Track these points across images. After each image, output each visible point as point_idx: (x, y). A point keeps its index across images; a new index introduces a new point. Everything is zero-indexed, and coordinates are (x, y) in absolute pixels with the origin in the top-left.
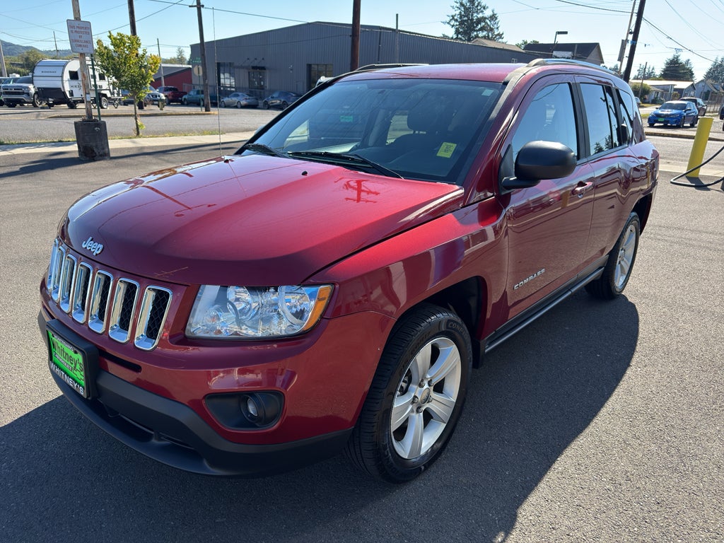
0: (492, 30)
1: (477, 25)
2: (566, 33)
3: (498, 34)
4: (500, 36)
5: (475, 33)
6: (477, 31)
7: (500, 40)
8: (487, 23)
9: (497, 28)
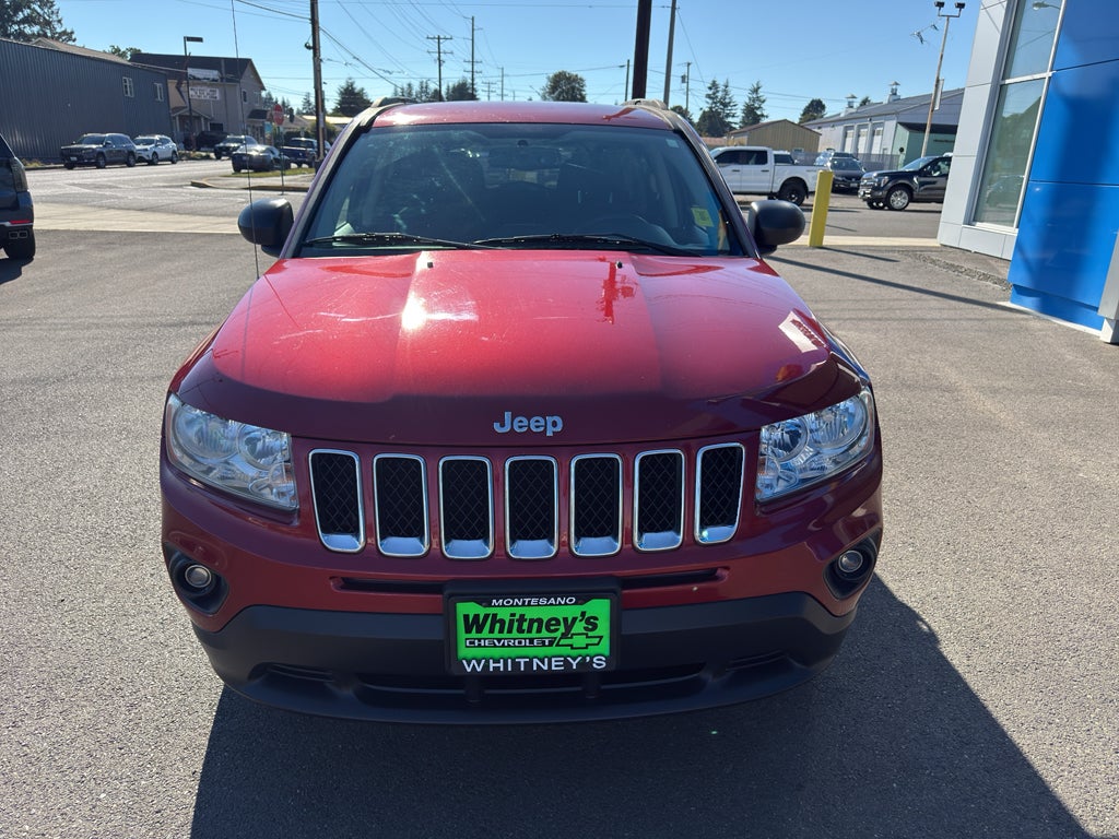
0: (48, 23)
1: (16, 13)
2: (200, 40)
3: (64, 33)
4: (69, 35)
5: (16, 27)
6: (18, 23)
7: (70, 43)
8: (34, 10)
9: (59, 21)
